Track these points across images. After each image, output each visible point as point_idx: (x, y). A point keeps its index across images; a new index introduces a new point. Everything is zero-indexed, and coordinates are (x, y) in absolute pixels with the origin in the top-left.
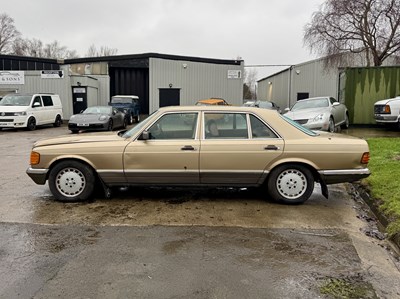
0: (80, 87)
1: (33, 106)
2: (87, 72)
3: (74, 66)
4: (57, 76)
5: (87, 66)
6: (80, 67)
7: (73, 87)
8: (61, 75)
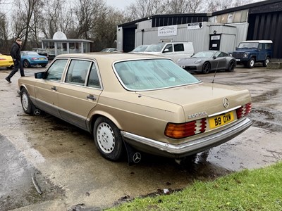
0: (215, 35)
1: (164, 52)
2: (229, 20)
3: (219, 17)
4: (198, 27)
5: (230, 15)
6: (223, 17)
7: (211, 35)
8: (201, 26)
